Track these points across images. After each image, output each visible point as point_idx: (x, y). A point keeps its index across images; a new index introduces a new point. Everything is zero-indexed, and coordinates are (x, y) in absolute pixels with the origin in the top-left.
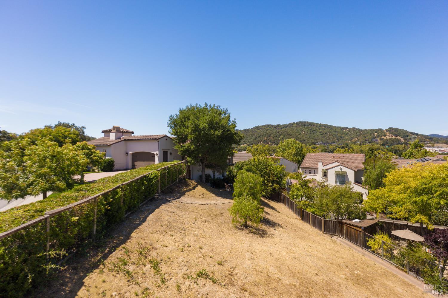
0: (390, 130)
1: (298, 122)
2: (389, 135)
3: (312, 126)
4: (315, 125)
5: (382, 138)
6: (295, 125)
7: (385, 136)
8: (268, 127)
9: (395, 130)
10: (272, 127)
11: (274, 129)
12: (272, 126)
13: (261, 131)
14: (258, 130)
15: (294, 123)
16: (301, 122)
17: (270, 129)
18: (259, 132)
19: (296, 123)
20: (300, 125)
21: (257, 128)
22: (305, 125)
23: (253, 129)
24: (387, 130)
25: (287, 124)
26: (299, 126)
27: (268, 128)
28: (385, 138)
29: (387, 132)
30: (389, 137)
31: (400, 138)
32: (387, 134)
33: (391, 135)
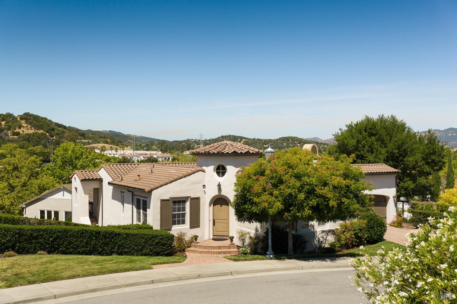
0: (27, 117)
2: (26, 127)
5: (15, 131)
7: (20, 128)
9: (35, 118)
24: (22, 118)
28: (21, 132)
29: (23, 121)
30: (27, 130)
31: (44, 132)
32: (23, 125)
33: (29, 126)
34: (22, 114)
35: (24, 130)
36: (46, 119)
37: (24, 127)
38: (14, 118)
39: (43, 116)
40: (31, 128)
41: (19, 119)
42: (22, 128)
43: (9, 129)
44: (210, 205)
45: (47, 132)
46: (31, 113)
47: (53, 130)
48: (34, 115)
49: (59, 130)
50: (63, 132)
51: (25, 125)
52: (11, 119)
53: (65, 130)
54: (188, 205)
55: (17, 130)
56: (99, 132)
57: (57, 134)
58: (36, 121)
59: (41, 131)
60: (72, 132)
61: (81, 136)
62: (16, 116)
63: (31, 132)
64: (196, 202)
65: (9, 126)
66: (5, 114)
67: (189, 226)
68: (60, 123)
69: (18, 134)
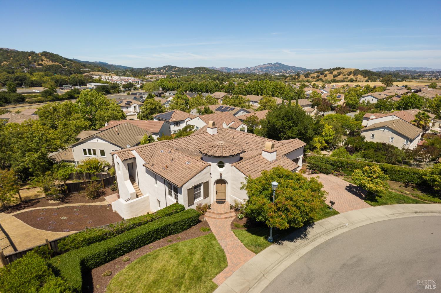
0: (45, 54)
5: (39, 63)
24: (42, 54)
28: (44, 64)
29: (43, 57)
30: (47, 62)
31: (59, 64)
32: (44, 59)
33: (48, 60)
34: (41, 52)
35: (45, 62)
36: (58, 55)
37: (44, 60)
38: (37, 55)
39: (56, 54)
40: (49, 61)
41: (40, 55)
42: (44, 61)
43: (35, 62)
44: (214, 184)
45: (61, 64)
46: (48, 51)
47: (64, 62)
48: (49, 53)
49: (68, 63)
50: (71, 64)
51: (45, 59)
52: (34, 55)
53: (72, 63)
54: (202, 187)
55: (41, 62)
56: (93, 62)
57: (68, 65)
58: (52, 56)
59: (57, 64)
60: (77, 64)
61: (83, 66)
62: (38, 53)
63: (50, 63)
64: (206, 184)
65: (34, 60)
66: (29, 51)
67: (203, 198)
68: (68, 58)
69: (41, 65)
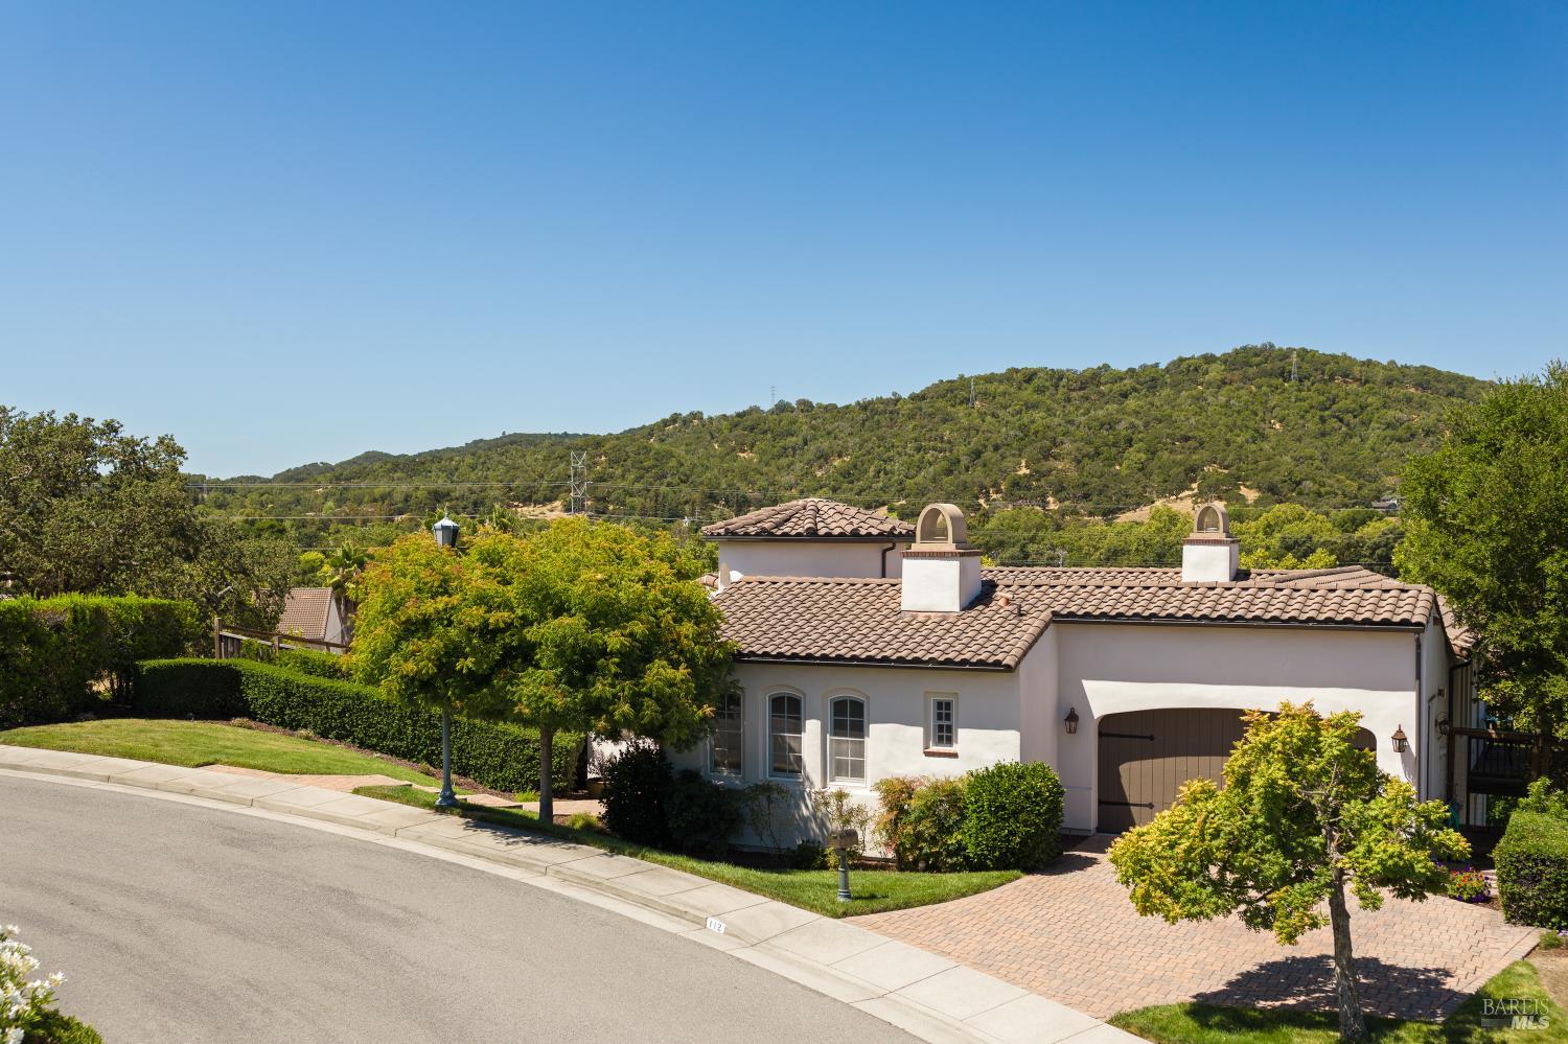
1: (1237, 352)
3: (1332, 378)
4: (1356, 371)
6: (1215, 372)
8: (1030, 388)
10: (1056, 387)
11: (1069, 400)
12: (1057, 377)
13: (982, 415)
14: (961, 411)
15: (1209, 359)
16: (1256, 352)
17: (1045, 398)
18: (965, 422)
19: (1226, 360)
20: (1251, 371)
21: (954, 392)
22: (1284, 375)
23: (921, 397)
25: (1163, 366)
26: (1247, 379)
27: (1028, 393)
